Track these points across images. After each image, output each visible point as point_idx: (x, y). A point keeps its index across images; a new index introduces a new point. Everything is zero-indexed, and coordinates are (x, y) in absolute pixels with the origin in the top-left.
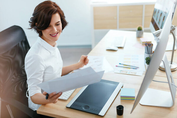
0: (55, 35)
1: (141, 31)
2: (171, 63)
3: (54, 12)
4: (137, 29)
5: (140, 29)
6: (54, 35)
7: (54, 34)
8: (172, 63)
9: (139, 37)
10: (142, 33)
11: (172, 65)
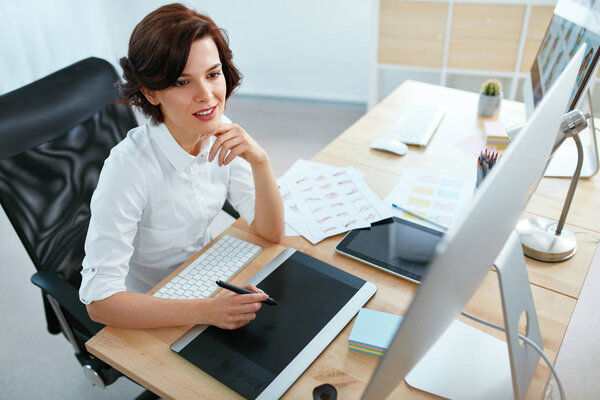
0: (209, 112)
1: (494, 98)
2: (558, 232)
3: (198, 32)
4: (483, 90)
5: (492, 91)
6: (205, 113)
7: (207, 110)
8: (562, 231)
9: (485, 114)
10: (497, 105)
11: (559, 238)
